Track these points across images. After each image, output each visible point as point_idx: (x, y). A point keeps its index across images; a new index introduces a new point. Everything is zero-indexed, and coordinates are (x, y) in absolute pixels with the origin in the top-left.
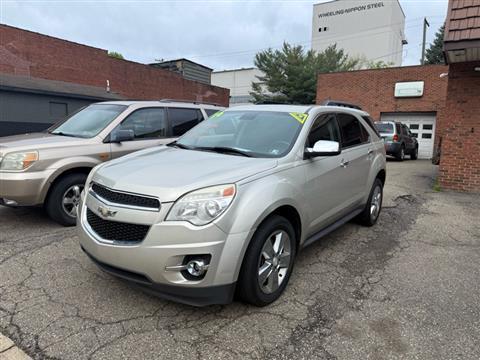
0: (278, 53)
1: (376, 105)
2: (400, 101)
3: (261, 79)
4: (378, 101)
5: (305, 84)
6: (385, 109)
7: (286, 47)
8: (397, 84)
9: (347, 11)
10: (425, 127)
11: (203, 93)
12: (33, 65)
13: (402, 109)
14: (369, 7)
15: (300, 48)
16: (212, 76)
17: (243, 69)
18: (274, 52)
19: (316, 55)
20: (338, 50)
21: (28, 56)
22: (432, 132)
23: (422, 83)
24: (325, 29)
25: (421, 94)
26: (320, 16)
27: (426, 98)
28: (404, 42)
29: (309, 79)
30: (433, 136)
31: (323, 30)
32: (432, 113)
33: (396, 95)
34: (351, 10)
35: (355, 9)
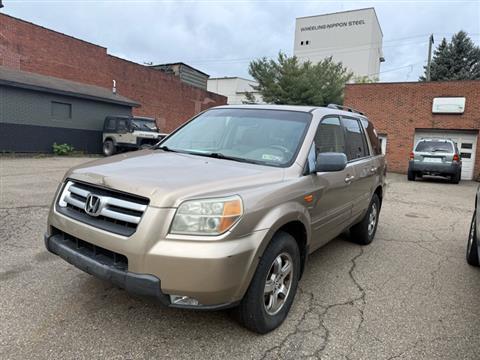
0: (272, 62)
1: (411, 121)
2: (438, 118)
3: (255, 88)
4: (413, 116)
5: (303, 95)
6: (421, 125)
7: (281, 57)
8: (435, 100)
9: (329, 27)
10: (464, 146)
11: (202, 100)
12: (24, 58)
13: (440, 126)
14: (350, 24)
15: (295, 58)
16: (209, 82)
17: (226, 78)
18: (268, 61)
22: (472, 151)
23: (464, 99)
24: (307, 43)
25: (462, 111)
26: (303, 30)
27: (468, 115)
28: (382, 60)
29: (307, 90)
30: (473, 156)
31: (305, 43)
32: (473, 132)
33: (435, 110)
34: (333, 25)
35: (336, 25)
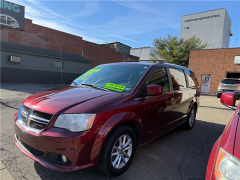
0: (165, 39)
1: (223, 68)
4: (224, 66)
6: (229, 70)
7: (169, 36)
9: (200, 19)
11: (126, 59)
12: (49, 43)
13: (239, 70)
14: (212, 17)
15: (176, 37)
16: (131, 51)
18: (162, 39)
19: (184, 41)
20: (196, 38)
21: (46, 39)
24: (188, 28)
26: (185, 21)
28: (231, 35)
33: (236, 62)
34: (202, 18)
35: (204, 18)
